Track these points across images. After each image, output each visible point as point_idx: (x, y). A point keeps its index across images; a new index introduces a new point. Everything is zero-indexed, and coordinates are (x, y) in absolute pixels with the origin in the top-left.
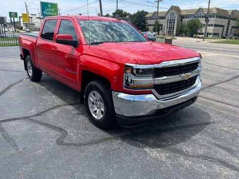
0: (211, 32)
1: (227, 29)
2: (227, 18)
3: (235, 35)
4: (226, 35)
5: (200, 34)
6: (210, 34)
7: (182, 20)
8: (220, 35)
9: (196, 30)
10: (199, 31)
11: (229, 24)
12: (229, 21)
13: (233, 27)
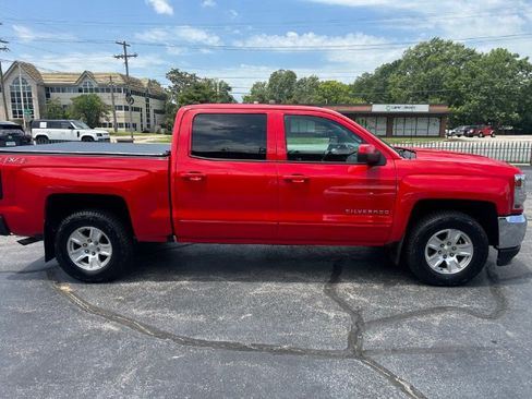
0: (122, 121)
1: (148, 116)
2: (144, 95)
3: (163, 126)
4: (148, 126)
5: (104, 125)
6: (121, 125)
7: (48, 96)
8: (139, 127)
9: (98, 118)
10: (103, 120)
11: (147, 106)
12: (147, 100)
13: (156, 111)
